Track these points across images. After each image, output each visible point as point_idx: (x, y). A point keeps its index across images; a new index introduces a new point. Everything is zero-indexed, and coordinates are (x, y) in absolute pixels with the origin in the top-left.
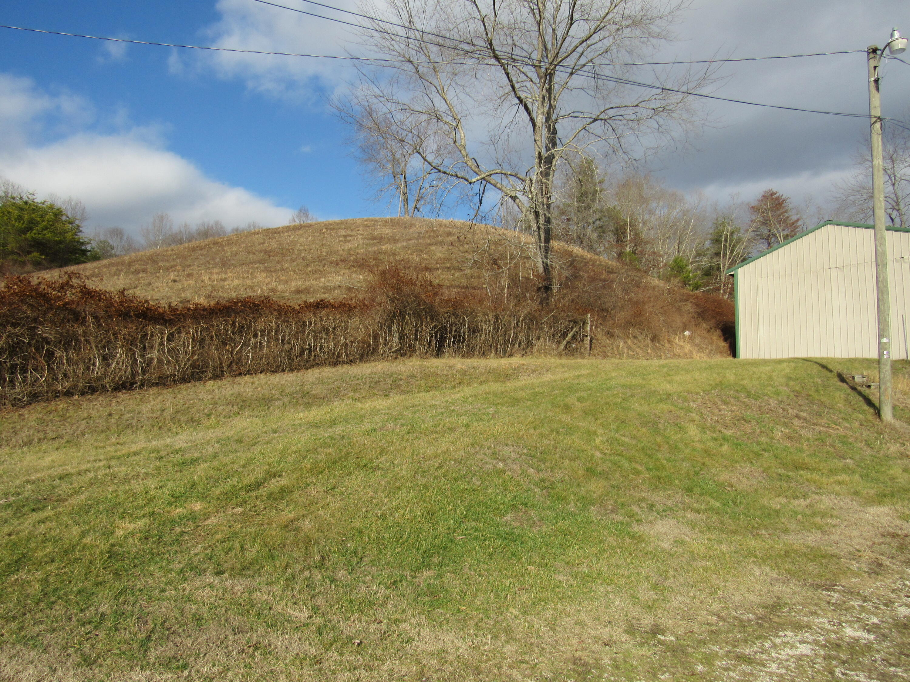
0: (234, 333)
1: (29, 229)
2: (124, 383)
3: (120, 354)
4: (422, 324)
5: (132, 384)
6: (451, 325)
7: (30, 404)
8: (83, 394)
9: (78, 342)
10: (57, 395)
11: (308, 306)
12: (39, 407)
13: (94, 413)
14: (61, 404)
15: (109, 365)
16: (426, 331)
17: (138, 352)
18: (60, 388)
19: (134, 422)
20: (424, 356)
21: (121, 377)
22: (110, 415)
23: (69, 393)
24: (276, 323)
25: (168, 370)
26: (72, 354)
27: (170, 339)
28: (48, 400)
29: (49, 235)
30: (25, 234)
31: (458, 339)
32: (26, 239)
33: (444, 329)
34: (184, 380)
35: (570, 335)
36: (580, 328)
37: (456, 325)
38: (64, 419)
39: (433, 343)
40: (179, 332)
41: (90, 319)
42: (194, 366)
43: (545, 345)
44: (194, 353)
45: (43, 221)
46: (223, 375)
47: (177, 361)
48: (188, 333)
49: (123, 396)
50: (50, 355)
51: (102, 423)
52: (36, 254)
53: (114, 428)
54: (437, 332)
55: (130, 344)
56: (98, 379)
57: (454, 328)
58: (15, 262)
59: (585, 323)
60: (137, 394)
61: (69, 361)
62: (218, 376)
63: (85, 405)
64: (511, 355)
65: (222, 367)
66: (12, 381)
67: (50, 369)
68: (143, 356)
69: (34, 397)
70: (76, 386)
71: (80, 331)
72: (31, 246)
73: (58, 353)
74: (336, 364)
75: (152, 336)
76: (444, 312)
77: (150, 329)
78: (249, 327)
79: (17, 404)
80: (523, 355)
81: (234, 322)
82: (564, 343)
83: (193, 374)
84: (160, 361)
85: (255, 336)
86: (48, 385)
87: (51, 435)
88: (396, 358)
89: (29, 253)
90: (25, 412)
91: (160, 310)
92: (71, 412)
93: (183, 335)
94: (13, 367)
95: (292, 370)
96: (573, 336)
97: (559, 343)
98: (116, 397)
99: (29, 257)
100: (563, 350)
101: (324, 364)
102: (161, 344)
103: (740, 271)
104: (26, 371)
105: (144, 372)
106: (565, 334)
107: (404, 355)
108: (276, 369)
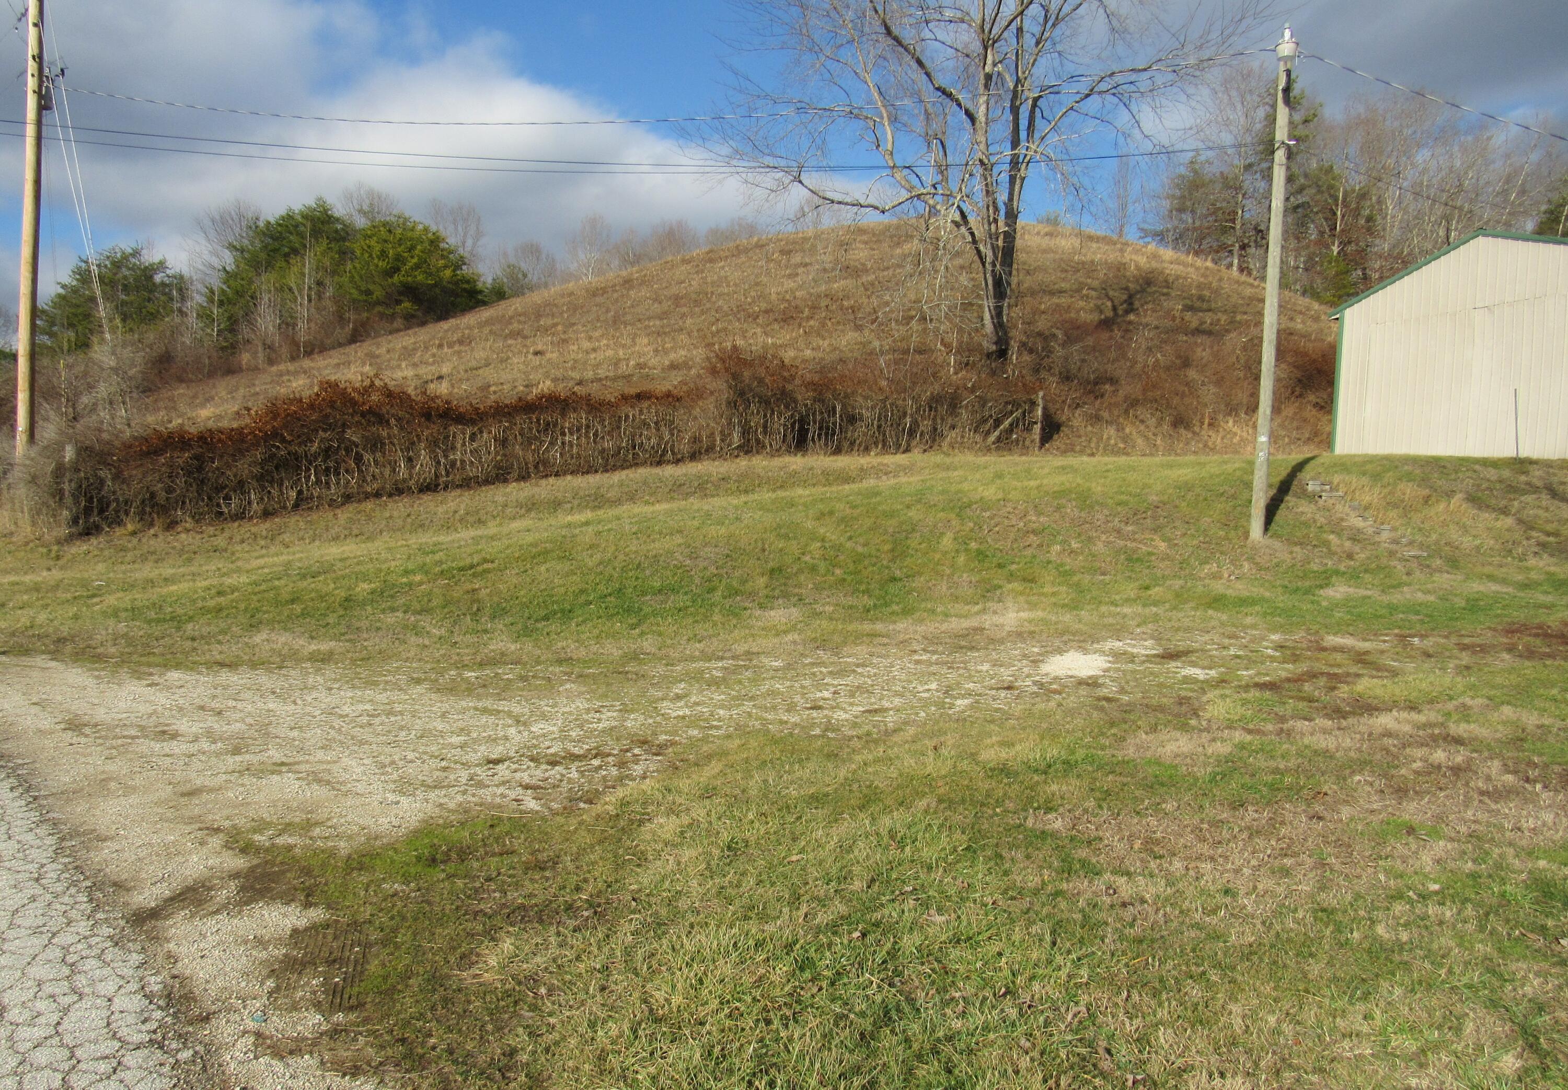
0: (539, 432)
1: (396, 270)
2: (429, 484)
3: (424, 456)
4: (773, 413)
5: (437, 485)
6: (814, 414)
7: (343, 504)
8: (390, 495)
9: (383, 444)
10: (367, 496)
11: (625, 398)
12: (351, 508)
13: (395, 514)
14: (369, 505)
15: (413, 467)
16: (779, 423)
17: (440, 454)
18: (369, 489)
19: (427, 523)
20: (777, 452)
21: (425, 479)
22: (409, 515)
23: (377, 495)
24: (587, 418)
25: (471, 472)
26: (378, 455)
27: (473, 438)
28: (359, 501)
29: (420, 278)
30: (391, 277)
31: (827, 432)
32: (393, 284)
33: (803, 421)
34: (487, 482)
35: (1007, 423)
36: (1024, 413)
37: (822, 413)
38: (369, 518)
39: (789, 437)
40: (481, 432)
41: (393, 421)
42: (498, 467)
43: (963, 437)
44: (497, 453)
45: (412, 257)
46: (529, 476)
47: (480, 462)
48: (490, 432)
49: (427, 498)
50: (359, 459)
51: (400, 522)
52: (407, 305)
53: (409, 527)
54: (794, 422)
55: (433, 444)
56: (404, 480)
57: (818, 418)
58: (382, 316)
59: (1033, 404)
60: (439, 497)
61: (375, 461)
62: (523, 477)
63: (390, 505)
64: (907, 451)
65: (528, 468)
66: (327, 483)
67: (360, 471)
68: (446, 457)
69: (348, 498)
70: (383, 488)
71: (385, 434)
72: (400, 293)
73: (366, 456)
74: (659, 463)
75: (454, 437)
76: (804, 397)
77: (452, 429)
78: (555, 425)
79: (332, 504)
80: (925, 451)
81: (538, 420)
82: (997, 433)
83: (497, 475)
84: (463, 461)
85: (563, 434)
86: (360, 486)
87: (355, 532)
88: (737, 457)
89: (398, 302)
90: (338, 511)
91: (461, 410)
92: (378, 513)
93: (485, 435)
94: (327, 470)
95: (607, 471)
96: (1011, 425)
97: (988, 433)
98: (419, 498)
99: (398, 308)
100: (994, 443)
101: (644, 464)
102: (464, 444)
103: (1348, 312)
104: (339, 474)
105: (447, 475)
106: (998, 423)
107: (747, 453)
108: (590, 470)
